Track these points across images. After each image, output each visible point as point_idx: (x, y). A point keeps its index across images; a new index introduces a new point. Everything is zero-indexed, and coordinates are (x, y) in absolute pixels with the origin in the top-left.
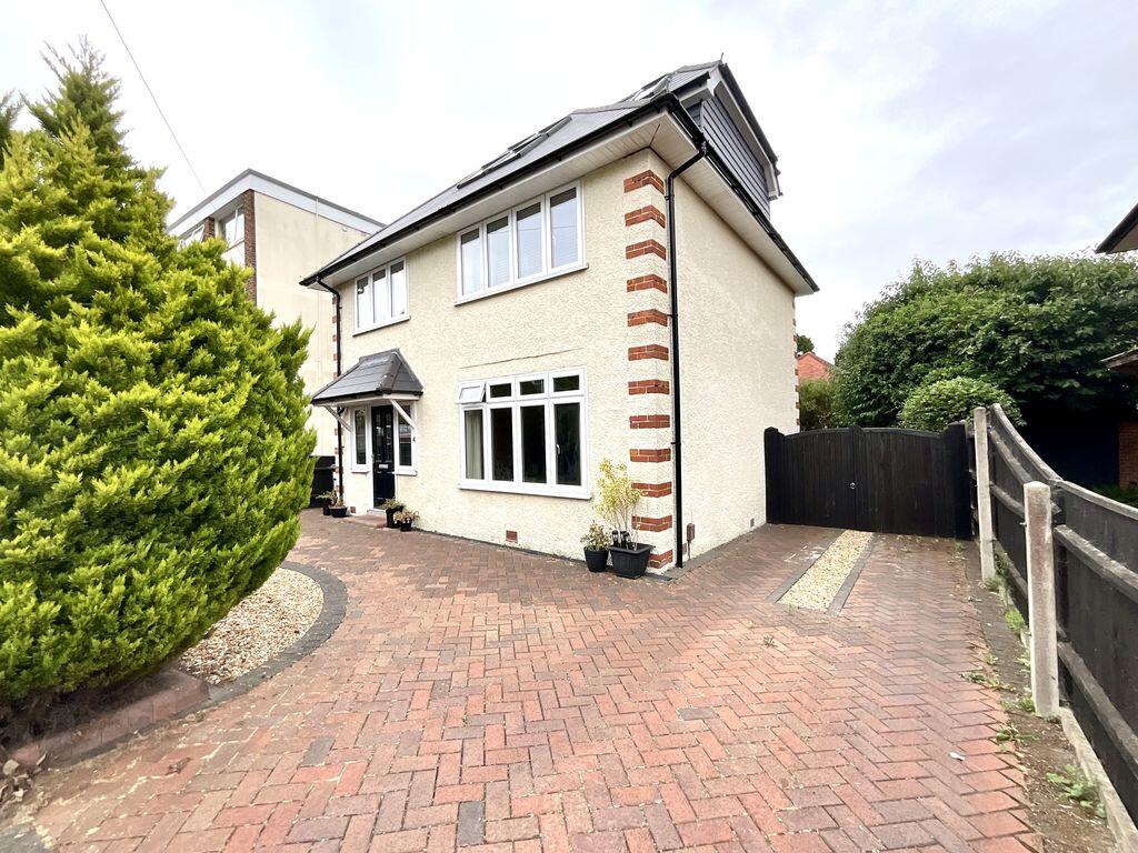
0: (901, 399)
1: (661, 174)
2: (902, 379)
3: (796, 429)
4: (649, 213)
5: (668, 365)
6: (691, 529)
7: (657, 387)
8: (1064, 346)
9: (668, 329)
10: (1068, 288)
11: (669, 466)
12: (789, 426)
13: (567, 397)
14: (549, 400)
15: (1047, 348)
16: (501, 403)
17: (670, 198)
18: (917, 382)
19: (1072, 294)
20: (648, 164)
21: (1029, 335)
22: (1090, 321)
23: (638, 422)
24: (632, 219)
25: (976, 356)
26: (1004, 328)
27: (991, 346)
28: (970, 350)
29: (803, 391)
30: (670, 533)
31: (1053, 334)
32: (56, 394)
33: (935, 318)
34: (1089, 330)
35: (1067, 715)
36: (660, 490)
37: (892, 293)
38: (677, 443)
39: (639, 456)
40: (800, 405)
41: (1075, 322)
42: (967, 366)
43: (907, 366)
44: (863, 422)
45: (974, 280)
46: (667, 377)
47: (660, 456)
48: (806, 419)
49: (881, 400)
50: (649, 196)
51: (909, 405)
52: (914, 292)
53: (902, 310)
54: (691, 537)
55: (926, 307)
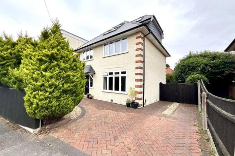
0: (186, 78)
1: (142, 36)
2: (187, 74)
3: (165, 83)
4: (140, 43)
5: (142, 70)
6: (146, 100)
7: (140, 74)
8: (218, 69)
9: (143, 64)
10: (219, 58)
11: (142, 88)
12: (164, 82)
13: (123, 75)
14: (120, 76)
15: (215, 69)
16: (111, 76)
17: (144, 40)
18: (189, 74)
19: (220, 59)
20: (140, 34)
21: (211, 67)
22: (223, 65)
23: (137, 80)
24: (137, 44)
25: (201, 70)
26: (206, 65)
27: (204, 68)
28: (200, 69)
29: (167, 76)
30: (142, 101)
31: (216, 67)
32: (59, 73)
33: (193, 63)
34: (222, 66)
35: (208, 130)
36: (140, 93)
37: (185, 57)
38: (144, 84)
39: (137, 86)
40: (166, 78)
41: (220, 64)
42: (199, 72)
43: (188, 71)
44: (179, 82)
45: (201, 55)
46: (142, 72)
47: (141, 87)
48: (168, 81)
49: (182, 78)
50: (140, 40)
51: (188, 79)
52: (189, 57)
53: (187, 61)
54: (146, 102)
55: (192, 60)
